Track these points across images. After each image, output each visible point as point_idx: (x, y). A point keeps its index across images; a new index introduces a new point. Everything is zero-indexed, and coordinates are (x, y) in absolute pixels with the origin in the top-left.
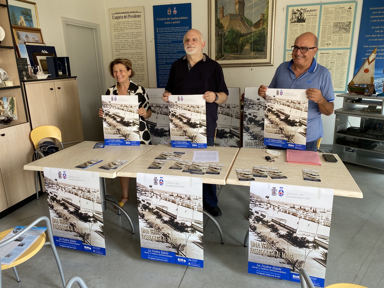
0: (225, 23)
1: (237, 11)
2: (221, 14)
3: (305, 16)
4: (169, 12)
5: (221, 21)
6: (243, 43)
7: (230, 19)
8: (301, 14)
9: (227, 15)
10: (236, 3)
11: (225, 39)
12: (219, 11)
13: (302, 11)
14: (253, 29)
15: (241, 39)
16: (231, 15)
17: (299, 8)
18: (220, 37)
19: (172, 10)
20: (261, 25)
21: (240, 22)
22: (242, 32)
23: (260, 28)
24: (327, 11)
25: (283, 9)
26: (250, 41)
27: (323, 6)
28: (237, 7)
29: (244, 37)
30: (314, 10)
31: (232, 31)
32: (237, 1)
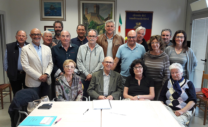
0: (89, 17)
1: (95, 11)
5: (86, 16)
6: (98, 29)
7: (91, 15)
9: (90, 13)
10: (94, 7)
11: (88, 26)
12: (85, 10)
14: (104, 22)
16: (92, 13)
21: (97, 17)
22: (98, 23)
26: (103, 29)
28: (95, 9)
29: (99, 26)
32: (95, 5)
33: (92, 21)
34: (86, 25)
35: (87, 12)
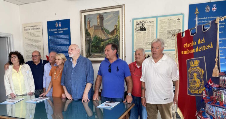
0: (92, 32)
1: (99, 23)
2: (89, 26)
3: (146, 26)
4: (57, 25)
5: (89, 31)
6: (103, 46)
7: (94, 29)
8: (143, 24)
9: (92, 26)
10: (98, 18)
11: (91, 43)
12: (87, 23)
13: (143, 23)
14: (110, 36)
15: (102, 43)
16: (95, 27)
17: (141, 20)
18: (88, 42)
19: (58, 24)
20: (115, 33)
21: (101, 31)
22: (103, 38)
23: (115, 35)
24: (162, 22)
25: (130, 22)
27: (158, 18)
28: (99, 21)
29: (104, 42)
30: (152, 22)
31: (96, 38)
32: (99, 16)
33: (96, 36)
34: (89, 42)
35: (90, 26)
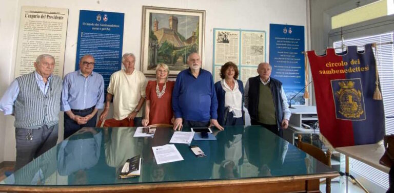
0: (160, 37)
1: (171, 27)
2: (155, 28)
3: (229, 38)
4: (99, 18)
5: (155, 34)
6: (176, 55)
7: (164, 33)
8: (225, 36)
9: (161, 29)
10: (170, 20)
11: (158, 50)
12: (153, 25)
13: (226, 34)
14: (186, 44)
15: (174, 51)
16: (165, 30)
17: (224, 31)
18: (153, 48)
20: (193, 41)
21: (173, 36)
22: (175, 46)
23: (192, 44)
26: (183, 55)
27: (242, 32)
28: (171, 23)
29: (177, 50)
31: (166, 44)
32: (171, 18)
33: (166, 41)
34: (155, 48)
35: (157, 28)
